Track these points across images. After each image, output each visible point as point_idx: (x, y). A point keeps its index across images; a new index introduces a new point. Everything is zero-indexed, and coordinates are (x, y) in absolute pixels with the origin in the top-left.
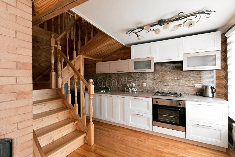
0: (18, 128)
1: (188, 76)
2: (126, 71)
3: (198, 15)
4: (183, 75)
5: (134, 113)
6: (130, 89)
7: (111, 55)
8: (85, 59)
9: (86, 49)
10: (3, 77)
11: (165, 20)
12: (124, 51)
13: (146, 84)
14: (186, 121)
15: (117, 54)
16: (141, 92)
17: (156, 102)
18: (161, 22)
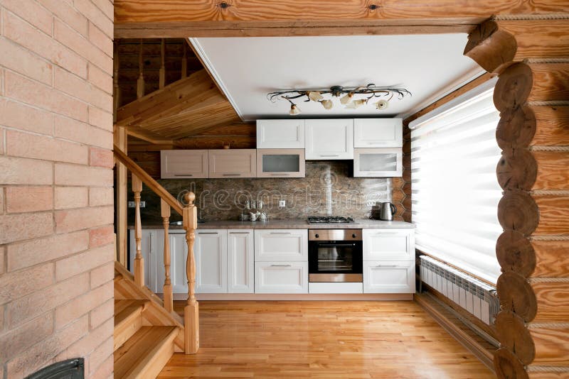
0: (90, 326)
1: (357, 186)
2: (245, 174)
3: (391, 93)
4: (349, 185)
5: (270, 264)
6: (254, 216)
7: (199, 134)
8: (130, 138)
9: (139, 113)
10: (63, 186)
11: (343, 88)
12: (233, 128)
13: (284, 202)
14: (364, 262)
15: (214, 134)
16: (274, 219)
17: (315, 237)
18: (335, 90)
